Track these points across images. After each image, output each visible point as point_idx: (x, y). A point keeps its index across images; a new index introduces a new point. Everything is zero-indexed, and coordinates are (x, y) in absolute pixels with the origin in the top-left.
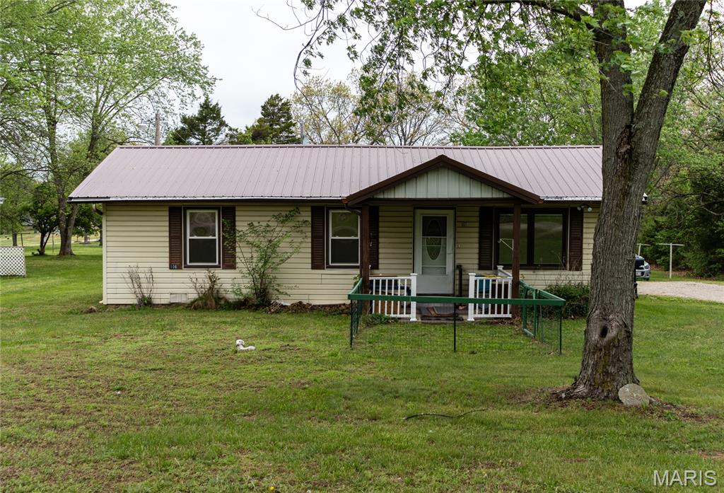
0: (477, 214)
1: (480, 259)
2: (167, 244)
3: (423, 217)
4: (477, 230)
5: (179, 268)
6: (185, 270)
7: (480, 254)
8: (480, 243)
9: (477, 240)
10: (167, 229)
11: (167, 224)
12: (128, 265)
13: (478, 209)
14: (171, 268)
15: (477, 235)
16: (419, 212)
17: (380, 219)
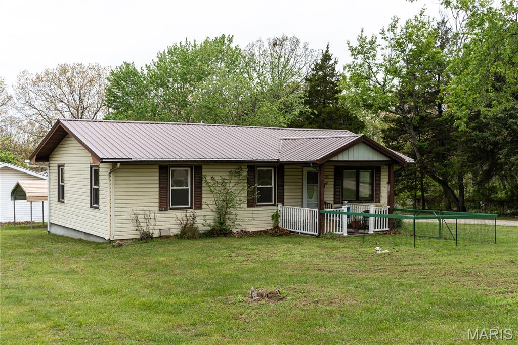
0: (333, 170)
1: (334, 198)
2: (158, 193)
3: (308, 173)
4: (333, 180)
5: (166, 210)
6: (169, 212)
7: (335, 194)
8: (335, 188)
9: (333, 186)
10: (158, 182)
11: (158, 178)
12: (130, 209)
13: (333, 167)
14: (160, 210)
15: (333, 183)
16: (305, 169)
17: (285, 174)
